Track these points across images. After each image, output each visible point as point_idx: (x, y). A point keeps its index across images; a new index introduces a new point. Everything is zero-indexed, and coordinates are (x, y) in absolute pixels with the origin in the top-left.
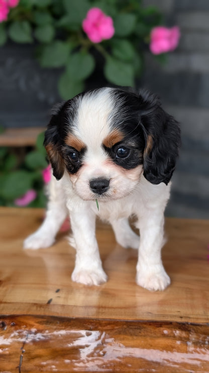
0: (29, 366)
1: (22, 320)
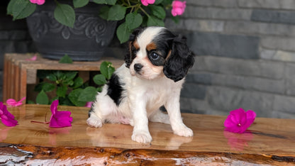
1: (139, 152)
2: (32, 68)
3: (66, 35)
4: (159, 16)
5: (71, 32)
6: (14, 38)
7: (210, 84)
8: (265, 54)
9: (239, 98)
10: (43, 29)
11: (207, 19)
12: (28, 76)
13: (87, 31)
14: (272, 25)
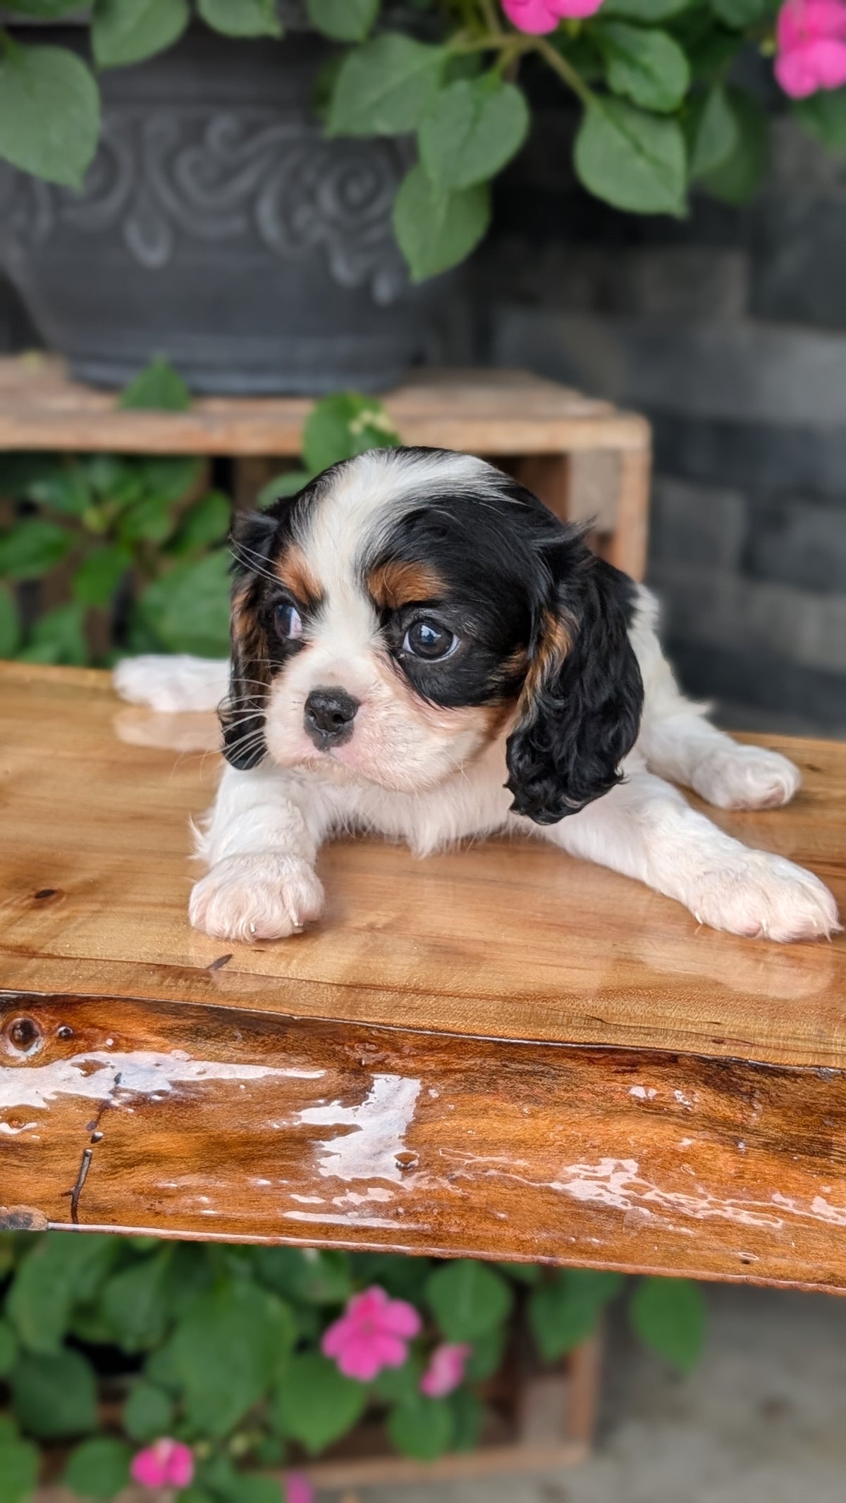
3: (150, 240)
4: (643, 93)
13: (266, 210)
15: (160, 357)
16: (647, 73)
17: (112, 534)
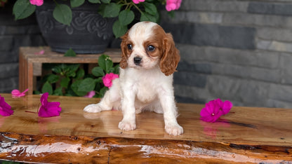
0: (113, 161)
1: (109, 140)
2: (38, 62)
3: (70, 30)
4: (150, 13)
5: (74, 28)
6: (30, 32)
7: (210, 73)
8: (261, 45)
9: (237, 86)
10: (50, 25)
11: (206, 11)
12: (34, 69)
13: (88, 26)
14: (268, 16)
15: (71, 48)
16: (151, 10)
17: (65, 75)
